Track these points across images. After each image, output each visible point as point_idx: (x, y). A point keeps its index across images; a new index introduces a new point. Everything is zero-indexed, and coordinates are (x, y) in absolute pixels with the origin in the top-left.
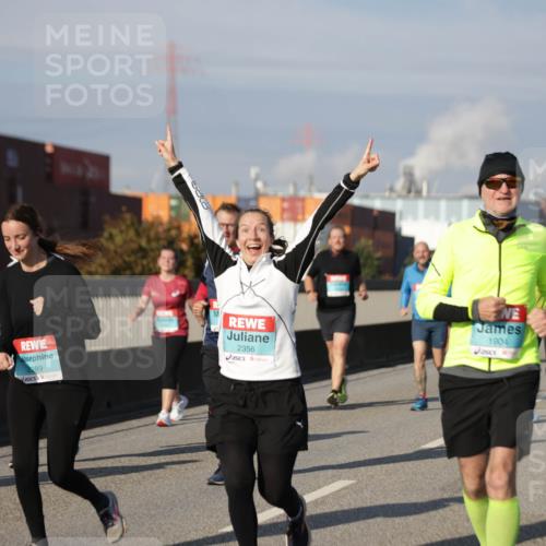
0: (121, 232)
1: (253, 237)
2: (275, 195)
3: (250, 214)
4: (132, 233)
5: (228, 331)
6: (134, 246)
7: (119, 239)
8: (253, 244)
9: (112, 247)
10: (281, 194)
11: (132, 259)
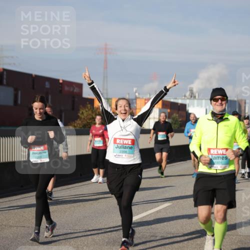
0: (86, 111)
1: (123, 109)
2: (143, 98)
3: (122, 100)
4: (90, 112)
5: (116, 145)
6: (91, 117)
7: (85, 114)
8: (123, 112)
9: (83, 117)
10: (144, 98)
11: (90, 121)
